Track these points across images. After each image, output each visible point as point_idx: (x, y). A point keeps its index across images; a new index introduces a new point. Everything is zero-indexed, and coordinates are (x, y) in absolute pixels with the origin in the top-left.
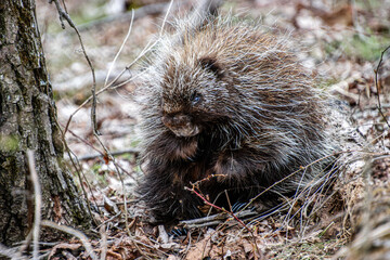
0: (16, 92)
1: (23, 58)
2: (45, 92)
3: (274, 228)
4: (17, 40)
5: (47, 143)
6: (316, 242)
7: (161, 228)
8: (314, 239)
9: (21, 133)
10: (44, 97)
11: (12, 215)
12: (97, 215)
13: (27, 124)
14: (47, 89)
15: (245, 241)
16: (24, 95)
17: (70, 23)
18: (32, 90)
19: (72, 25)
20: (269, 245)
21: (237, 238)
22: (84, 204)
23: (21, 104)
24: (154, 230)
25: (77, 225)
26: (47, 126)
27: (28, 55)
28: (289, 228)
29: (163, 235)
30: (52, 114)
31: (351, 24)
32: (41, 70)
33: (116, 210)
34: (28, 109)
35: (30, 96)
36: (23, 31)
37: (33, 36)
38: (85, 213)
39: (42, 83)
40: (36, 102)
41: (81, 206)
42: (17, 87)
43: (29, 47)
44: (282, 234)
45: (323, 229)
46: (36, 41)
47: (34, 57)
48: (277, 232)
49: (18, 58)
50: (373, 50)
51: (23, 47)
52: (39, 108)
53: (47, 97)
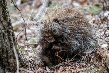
0: (3, 29)
1: (4, 19)
2: (11, 29)
3: (80, 65)
4: (2, 14)
5: (12, 44)
6: (93, 69)
7: (47, 67)
8: (92, 68)
9: (5, 41)
10: (11, 30)
11: (3, 65)
12: (27, 64)
13: (6, 38)
14: (11, 28)
15: (72, 69)
16: (5, 30)
17: (17, 8)
18: (7, 28)
19: (18, 9)
20: (79, 70)
21: (70, 69)
22: (24, 61)
23: (4, 33)
24: (45, 67)
25: (22, 67)
26: (12, 39)
27: (6, 18)
28: (85, 65)
29: (47, 69)
30: (13, 35)
31: (88, 4)
32: (9, 22)
33: (32, 62)
34: (6, 34)
35: (7, 30)
36: (4, 11)
37: (7, 13)
38: (24, 64)
39: (10, 26)
40: (9, 32)
41: (23, 61)
42: (3, 28)
43: (6, 16)
44: (83, 67)
45: (95, 65)
46: (8, 14)
47: (7, 19)
48: (81, 66)
49: (3, 19)
50: (96, 11)
51: (4, 16)
52: (9, 33)
53: (12, 30)
